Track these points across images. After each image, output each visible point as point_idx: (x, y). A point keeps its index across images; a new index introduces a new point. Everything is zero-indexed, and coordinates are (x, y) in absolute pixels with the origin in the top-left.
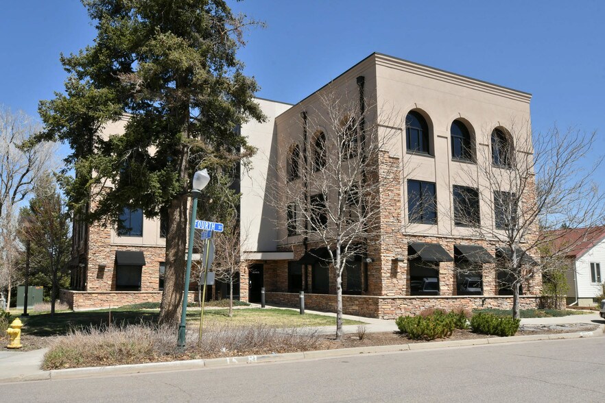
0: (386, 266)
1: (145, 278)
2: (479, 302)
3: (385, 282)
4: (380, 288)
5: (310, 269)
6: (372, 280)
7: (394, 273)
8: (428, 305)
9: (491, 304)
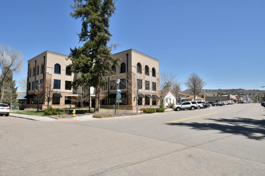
0: (133, 99)
1: (61, 101)
2: (150, 107)
3: (133, 102)
4: (132, 104)
5: (110, 99)
6: (129, 102)
7: (134, 100)
8: (141, 107)
9: (152, 107)
